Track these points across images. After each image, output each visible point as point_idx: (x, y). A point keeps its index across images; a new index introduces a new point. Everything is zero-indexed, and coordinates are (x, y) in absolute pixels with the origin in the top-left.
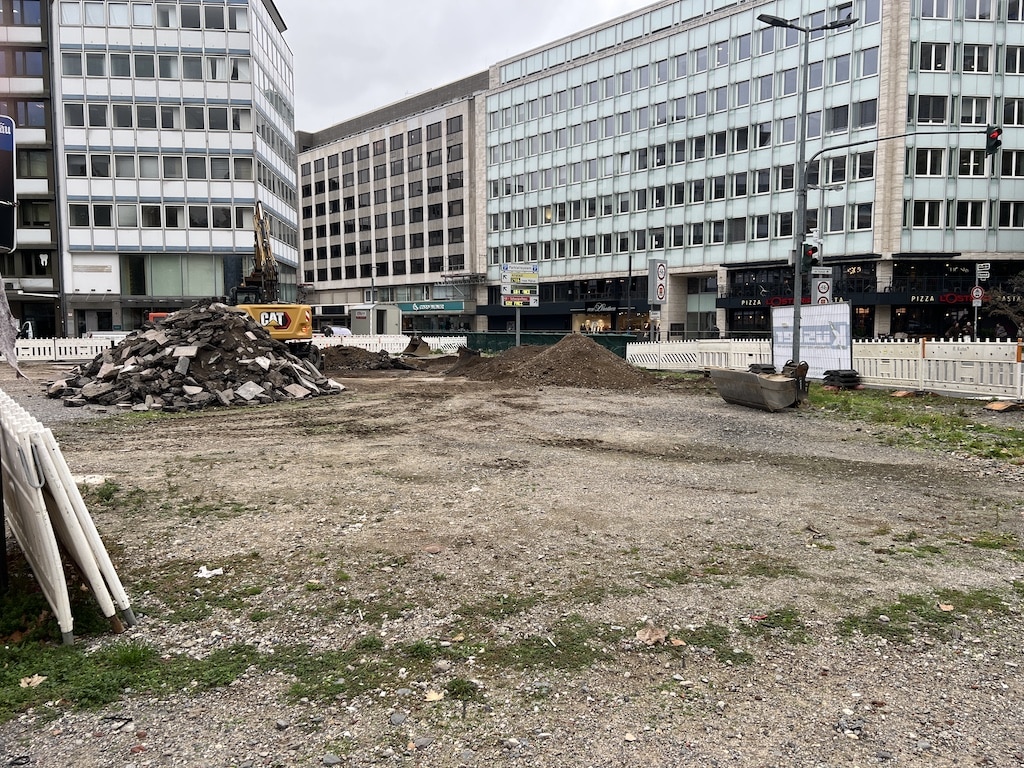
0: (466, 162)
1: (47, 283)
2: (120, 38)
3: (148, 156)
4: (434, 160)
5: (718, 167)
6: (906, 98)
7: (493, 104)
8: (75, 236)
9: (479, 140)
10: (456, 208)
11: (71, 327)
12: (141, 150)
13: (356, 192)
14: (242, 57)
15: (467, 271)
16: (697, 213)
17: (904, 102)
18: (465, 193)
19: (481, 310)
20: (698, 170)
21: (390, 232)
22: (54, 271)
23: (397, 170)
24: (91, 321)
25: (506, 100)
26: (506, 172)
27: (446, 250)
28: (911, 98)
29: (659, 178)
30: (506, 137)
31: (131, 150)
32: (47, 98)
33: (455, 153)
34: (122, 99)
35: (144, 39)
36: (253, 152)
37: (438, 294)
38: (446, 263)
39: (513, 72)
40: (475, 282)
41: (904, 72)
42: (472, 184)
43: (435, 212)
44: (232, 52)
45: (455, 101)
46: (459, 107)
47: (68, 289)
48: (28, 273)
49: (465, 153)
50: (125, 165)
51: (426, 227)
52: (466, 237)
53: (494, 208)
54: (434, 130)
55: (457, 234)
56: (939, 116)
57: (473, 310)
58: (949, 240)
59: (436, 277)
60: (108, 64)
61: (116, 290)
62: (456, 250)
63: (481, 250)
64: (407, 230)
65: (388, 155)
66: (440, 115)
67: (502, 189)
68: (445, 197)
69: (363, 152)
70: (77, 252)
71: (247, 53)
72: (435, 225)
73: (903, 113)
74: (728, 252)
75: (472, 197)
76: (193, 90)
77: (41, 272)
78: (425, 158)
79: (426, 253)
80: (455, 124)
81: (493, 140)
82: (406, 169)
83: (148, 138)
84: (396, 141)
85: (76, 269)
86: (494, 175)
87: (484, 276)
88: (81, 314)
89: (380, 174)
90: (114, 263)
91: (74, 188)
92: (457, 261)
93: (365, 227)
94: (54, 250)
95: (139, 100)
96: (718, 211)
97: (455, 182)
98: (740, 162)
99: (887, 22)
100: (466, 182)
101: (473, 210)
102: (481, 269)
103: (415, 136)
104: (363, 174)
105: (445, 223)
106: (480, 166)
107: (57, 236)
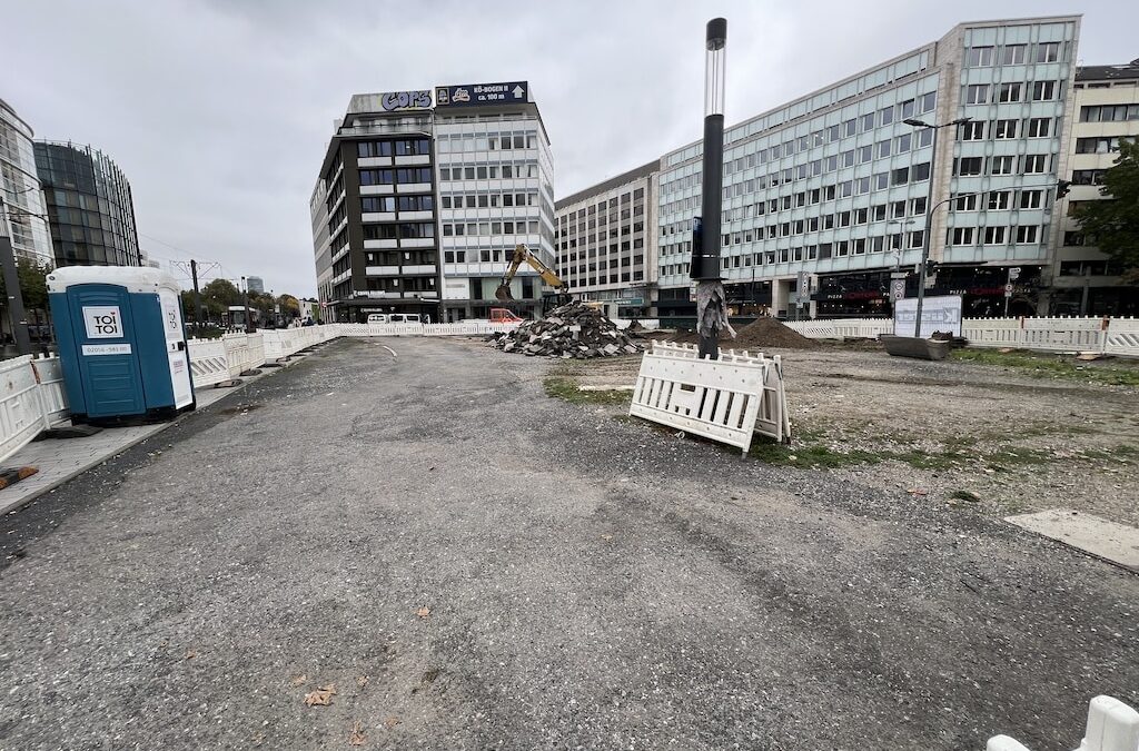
0: (645, 215)
1: (434, 294)
2: (469, 158)
3: (484, 223)
4: (626, 215)
5: (814, 211)
6: (952, 160)
7: (663, 180)
8: (447, 269)
9: (655, 202)
10: (639, 243)
11: (445, 317)
12: (480, 220)
13: (577, 237)
14: (534, 163)
15: (645, 280)
16: (798, 241)
17: (951, 163)
18: (645, 234)
19: (654, 304)
20: (800, 214)
21: (597, 260)
22: (437, 288)
23: (603, 222)
24: (455, 315)
25: (672, 177)
26: (671, 221)
27: (632, 269)
28: (956, 160)
29: (773, 219)
30: (672, 199)
31: (475, 220)
32: (432, 194)
33: (639, 211)
34: (470, 192)
35: (482, 158)
36: (538, 218)
37: (626, 295)
38: (632, 276)
39: (676, 160)
40: (650, 286)
41: (952, 143)
42: (649, 229)
43: (626, 246)
44: (528, 161)
45: (639, 179)
46: (641, 183)
47: (444, 298)
48: (424, 289)
49: (645, 210)
50: (472, 228)
51: (620, 255)
52: (645, 260)
53: (663, 243)
54: (626, 198)
55: (639, 259)
56: (976, 170)
57: (649, 304)
58: (979, 253)
59: (626, 285)
60: (463, 172)
61: (468, 298)
62: (638, 269)
63: (654, 268)
64: (608, 257)
65: (597, 213)
66: (630, 188)
67: (668, 231)
68: (632, 237)
69: (582, 213)
70: (448, 277)
71: (536, 161)
72: (625, 254)
73: (949, 170)
74: (819, 266)
75: (649, 236)
76: (507, 184)
77: (431, 288)
78: (620, 214)
79: (620, 271)
80: (639, 194)
81: (663, 202)
82: (608, 222)
83: (484, 213)
84: (603, 206)
85: (447, 286)
86: (663, 223)
87: (656, 284)
88: (450, 310)
89: (592, 225)
90: (466, 283)
91: (447, 242)
92: (639, 275)
93: (583, 257)
94: (437, 277)
95: (479, 192)
96: (813, 239)
97: (638, 227)
98: (830, 208)
99: (940, 110)
100: (645, 227)
101: (649, 244)
102: (654, 280)
103: (614, 202)
104: (582, 226)
105: (632, 253)
106: (654, 217)
107: (438, 269)
